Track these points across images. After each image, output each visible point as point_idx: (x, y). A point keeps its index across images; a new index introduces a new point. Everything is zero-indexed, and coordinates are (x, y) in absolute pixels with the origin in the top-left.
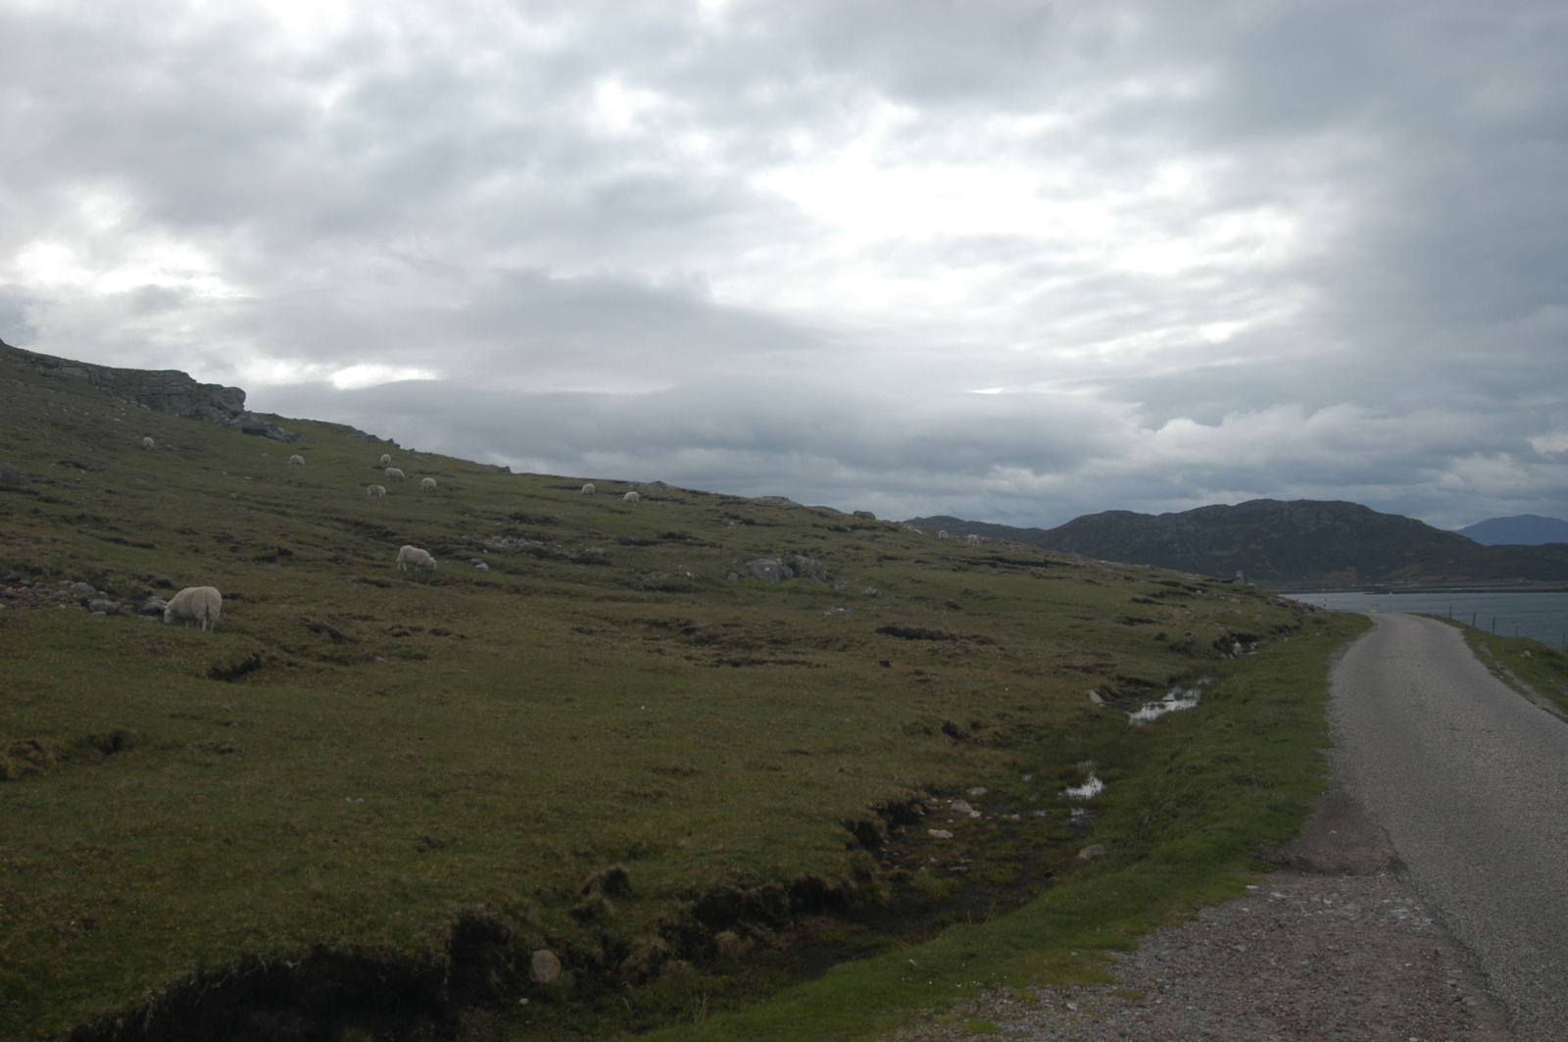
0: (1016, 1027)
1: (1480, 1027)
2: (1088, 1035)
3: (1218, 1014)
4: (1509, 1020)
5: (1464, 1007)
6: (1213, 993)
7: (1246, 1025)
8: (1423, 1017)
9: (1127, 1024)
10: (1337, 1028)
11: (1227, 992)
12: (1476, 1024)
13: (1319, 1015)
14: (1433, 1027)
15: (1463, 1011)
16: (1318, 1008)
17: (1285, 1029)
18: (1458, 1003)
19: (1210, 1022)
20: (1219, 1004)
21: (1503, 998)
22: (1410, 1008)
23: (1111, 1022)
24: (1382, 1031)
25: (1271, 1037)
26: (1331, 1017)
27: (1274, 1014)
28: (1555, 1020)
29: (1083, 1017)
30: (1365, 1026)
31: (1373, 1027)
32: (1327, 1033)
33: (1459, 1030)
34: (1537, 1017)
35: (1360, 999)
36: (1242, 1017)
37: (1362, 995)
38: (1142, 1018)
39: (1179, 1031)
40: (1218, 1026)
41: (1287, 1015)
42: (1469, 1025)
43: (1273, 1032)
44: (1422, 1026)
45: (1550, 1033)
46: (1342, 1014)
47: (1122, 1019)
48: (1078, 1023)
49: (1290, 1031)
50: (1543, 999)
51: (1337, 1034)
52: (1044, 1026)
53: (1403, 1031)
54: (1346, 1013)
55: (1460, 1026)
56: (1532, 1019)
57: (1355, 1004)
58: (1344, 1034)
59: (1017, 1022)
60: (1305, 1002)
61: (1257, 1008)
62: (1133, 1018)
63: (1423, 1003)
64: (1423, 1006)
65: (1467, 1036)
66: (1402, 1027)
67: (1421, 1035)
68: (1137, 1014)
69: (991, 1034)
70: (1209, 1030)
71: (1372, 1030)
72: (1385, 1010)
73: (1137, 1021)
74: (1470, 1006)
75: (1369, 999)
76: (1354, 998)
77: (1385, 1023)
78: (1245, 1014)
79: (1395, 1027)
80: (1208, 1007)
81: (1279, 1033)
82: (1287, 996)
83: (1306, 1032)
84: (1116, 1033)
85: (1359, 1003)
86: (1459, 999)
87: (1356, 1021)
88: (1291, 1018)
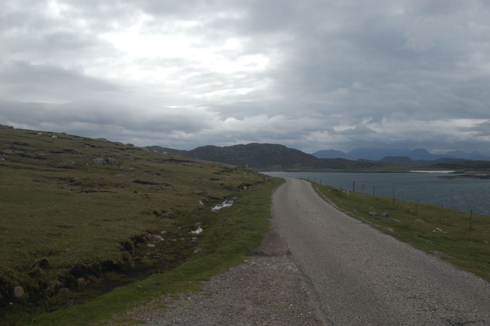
0: (171, 306)
1: (311, 300)
2: (194, 307)
3: (234, 299)
4: (319, 298)
6: (233, 293)
7: (242, 302)
8: (294, 298)
9: (206, 304)
10: (270, 302)
11: (237, 293)
12: (309, 300)
13: (264, 299)
14: (297, 301)
15: (306, 296)
16: (264, 297)
17: (254, 303)
18: (305, 294)
19: (231, 302)
20: (234, 296)
21: (318, 292)
22: (291, 296)
23: (201, 303)
24: (282, 303)
25: (250, 306)
26: (267, 299)
27: (251, 299)
28: (332, 297)
29: (192, 302)
30: (277, 301)
31: (280, 302)
32: (266, 304)
33: (305, 301)
34: (327, 297)
35: (276, 293)
36: (241, 300)
37: (277, 292)
38: (211, 301)
39: (222, 305)
40: (234, 303)
41: (255, 299)
42: (307, 300)
43: (250, 304)
44: (294, 301)
45: (330, 301)
46: (271, 298)
47: (205, 302)
48: (191, 304)
49: (255, 303)
50: (329, 292)
51: (269, 304)
52: (180, 305)
53: (288, 303)
54: (272, 298)
55: (305, 300)
56: (325, 297)
58: (271, 304)
59: (172, 304)
60: (260, 295)
61: (246, 297)
62: (208, 302)
63: (295, 294)
65: (307, 303)
66: (288, 301)
67: (294, 304)
68: (209, 300)
69: (164, 308)
70: (231, 305)
71: (279, 303)
72: (283, 296)
73: (209, 302)
74: (308, 294)
75: (279, 293)
76: (274, 293)
77: (283, 300)
79: (286, 301)
80: (231, 297)
81: (252, 305)
82: (255, 293)
83: (260, 304)
84: (202, 306)
85: (276, 295)
86: (305, 292)
87: (275, 300)
88: (255, 300)
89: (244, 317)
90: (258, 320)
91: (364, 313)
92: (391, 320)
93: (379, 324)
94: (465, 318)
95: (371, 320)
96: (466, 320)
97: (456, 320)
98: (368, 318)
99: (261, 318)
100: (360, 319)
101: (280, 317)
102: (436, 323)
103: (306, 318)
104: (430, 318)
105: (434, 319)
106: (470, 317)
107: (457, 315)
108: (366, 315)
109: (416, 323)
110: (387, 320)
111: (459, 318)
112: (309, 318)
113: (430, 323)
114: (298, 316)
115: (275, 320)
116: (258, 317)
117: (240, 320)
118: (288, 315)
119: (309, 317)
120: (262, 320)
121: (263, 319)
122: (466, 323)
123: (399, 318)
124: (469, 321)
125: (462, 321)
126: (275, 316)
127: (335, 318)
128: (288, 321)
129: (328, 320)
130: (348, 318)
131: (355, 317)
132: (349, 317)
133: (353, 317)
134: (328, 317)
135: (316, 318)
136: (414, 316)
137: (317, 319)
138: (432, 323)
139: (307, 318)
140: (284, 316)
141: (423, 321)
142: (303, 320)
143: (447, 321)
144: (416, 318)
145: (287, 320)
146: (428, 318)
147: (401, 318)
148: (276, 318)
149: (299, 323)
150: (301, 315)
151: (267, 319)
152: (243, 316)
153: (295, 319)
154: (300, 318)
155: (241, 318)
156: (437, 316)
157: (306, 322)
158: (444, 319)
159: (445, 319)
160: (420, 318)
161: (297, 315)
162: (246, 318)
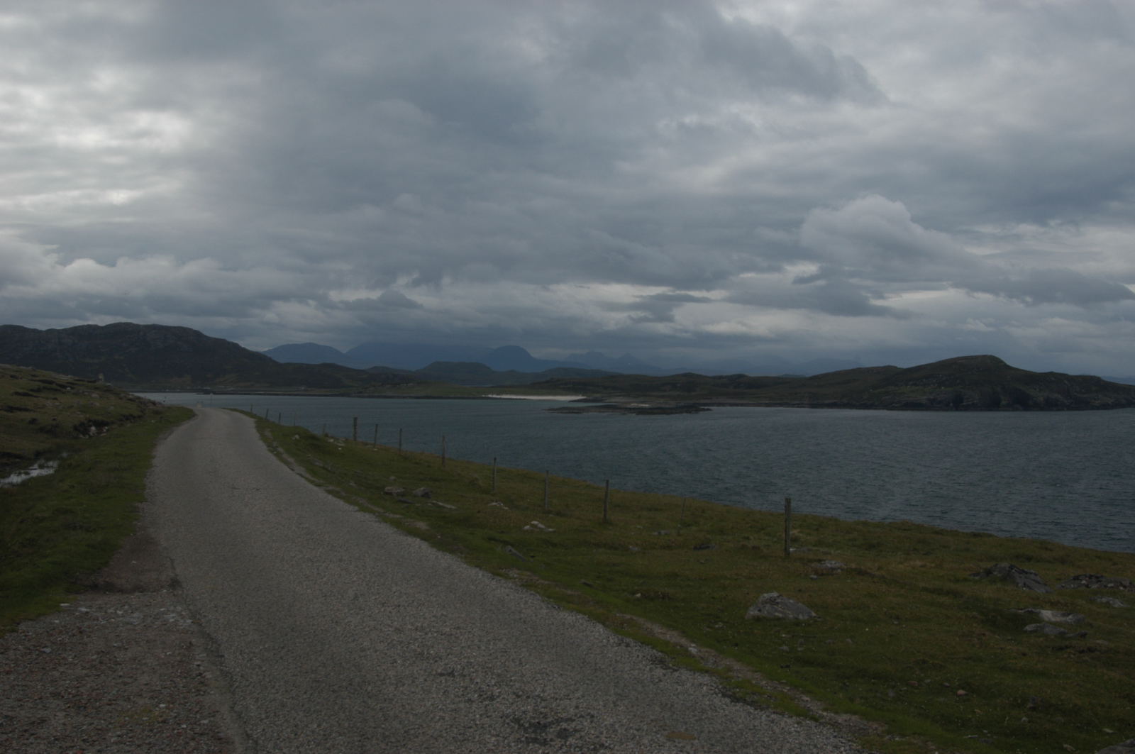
1: (212, 692)
3: (20, 700)
4: (231, 686)
5: (202, 680)
6: (18, 685)
7: (40, 706)
8: (172, 689)
10: (110, 703)
11: (30, 683)
12: (209, 691)
13: (97, 694)
14: (178, 695)
15: (202, 683)
16: (97, 689)
17: (69, 707)
18: (199, 677)
19: (12, 707)
20: (21, 693)
21: (231, 671)
22: (165, 683)
24: (141, 702)
25: (58, 714)
26: (106, 695)
27: (63, 697)
28: (262, 683)
30: (129, 699)
31: (135, 699)
32: (100, 707)
33: (196, 696)
34: (251, 682)
35: (129, 680)
36: (38, 701)
37: (132, 677)
40: (18, 709)
41: (74, 697)
42: (204, 692)
43: (61, 710)
44: (171, 695)
45: (258, 692)
46: (114, 692)
49: (73, 708)
50: (257, 670)
51: (108, 707)
53: (156, 700)
54: (117, 691)
55: (197, 693)
56: (247, 684)
57: (125, 684)
58: (113, 706)
60: (89, 686)
61: (51, 693)
63: (174, 679)
64: (174, 681)
65: (201, 699)
66: (156, 697)
67: (169, 702)
70: (10, 713)
71: (134, 702)
72: (147, 687)
74: (207, 679)
75: (136, 680)
76: (125, 680)
77: (144, 695)
78: (40, 699)
79: (152, 698)
80: (13, 696)
81: (65, 710)
82: (76, 683)
83: (85, 708)
85: (129, 683)
86: (200, 674)
87: (124, 696)
88: (75, 699)
89: (39, 741)
90: (75, 746)
91: (332, 715)
92: (392, 727)
93: (363, 737)
94: (553, 713)
95: (346, 731)
96: (556, 717)
97: (534, 718)
98: (340, 725)
99: (84, 740)
100: (322, 727)
101: (130, 735)
102: (490, 726)
103: (195, 734)
104: (477, 716)
105: (486, 719)
106: (563, 709)
107: (536, 708)
108: (337, 719)
109: (446, 729)
110: (383, 728)
111: (541, 713)
112: (202, 734)
113: (476, 729)
114: (176, 731)
115: (116, 743)
116: (76, 740)
117: (28, 749)
118: (151, 730)
119: (201, 732)
120: (84, 746)
121: (88, 744)
122: (554, 724)
123: (409, 721)
124: (562, 718)
125: (546, 718)
126: (119, 733)
127: (264, 730)
128: (150, 743)
129: (247, 735)
130: (294, 728)
131: (309, 725)
132: (296, 726)
133: (307, 726)
134: (247, 729)
135: (218, 732)
136: (444, 715)
137: (219, 734)
138: (482, 727)
140: (140, 734)
141: (463, 725)
142: (187, 740)
143: (512, 722)
144: (447, 719)
145: (147, 742)
146: (473, 718)
147: (414, 720)
148: (120, 739)
149: (176, 747)
150: (183, 728)
151: (97, 743)
152: (36, 739)
153: (168, 737)
154: (179, 735)
155: (32, 743)
156: (495, 712)
157: (192, 744)
158: (507, 717)
159: (511, 717)
160: (457, 719)
161: (174, 729)
162: (45, 744)
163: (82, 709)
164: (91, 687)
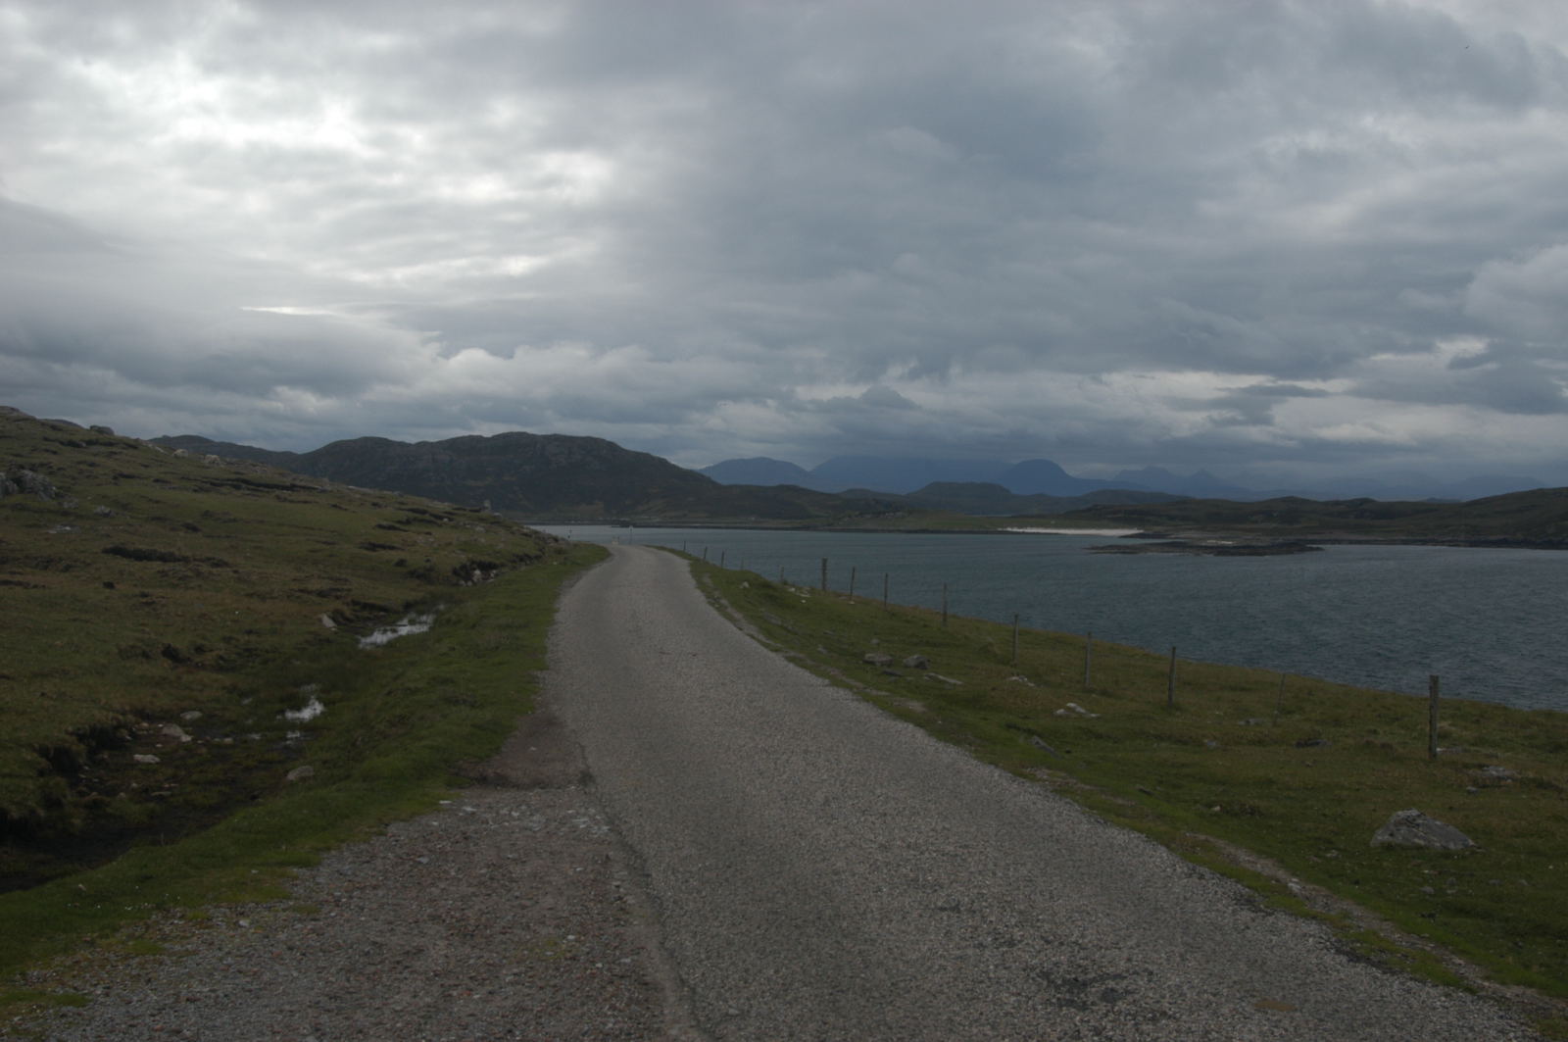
0: (182, 946)
1: (635, 923)
2: (255, 950)
3: (391, 923)
4: (661, 915)
5: (623, 906)
6: (388, 904)
7: (416, 932)
8: (584, 916)
9: (297, 938)
10: (503, 931)
11: (403, 902)
12: (631, 920)
13: (488, 920)
14: (592, 924)
15: (622, 909)
16: (488, 913)
17: (452, 934)
18: (618, 902)
19: (381, 931)
20: (392, 913)
21: (660, 895)
22: (574, 909)
23: (282, 936)
24: (544, 931)
25: (438, 942)
26: (498, 921)
27: (444, 921)
28: (701, 913)
29: (253, 933)
30: (529, 927)
31: (536, 927)
32: (491, 936)
33: (615, 926)
34: (687, 911)
35: (528, 903)
36: (413, 925)
38: (313, 931)
39: (349, 942)
40: (388, 934)
42: (625, 921)
43: (441, 938)
44: (582, 924)
45: (695, 924)
46: (509, 918)
47: (294, 933)
48: (248, 939)
49: (457, 935)
50: (695, 895)
51: (502, 936)
52: (212, 944)
53: (563, 930)
54: (514, 916)
55: (617, 922)
56: (682, 913)
57: (524, 907)
58: (508, 935)
59: (184, 942)
60: (477, 908)
61: (428, 916)
62: (305, 931)
63: (586, 904)
64: (586, 907)
65: (622, 931)
66: (563, 926)
67: (579, 933)
68: (309, 927)
69: (154, 955)
70: (378, 940)
71: (534, 931)
72: (550, 912)
73: (308, 934)
74: (630, 905)
75: (537, 903)
76: (523, 902)
77: (548, 923)
78: (416, 922)
79: (557, 926)
80: (382, 917)
81: (447, 938)
82: (460, 903)
83: (472, 936)
84: (285, 947)
85: (527, 907)
86: (620, 898)
87: (521, 923)
88: (458, 924)
89: (415, 976)
90: (459, 985)
91: (795, 959)
92: (874, 978)
93: (837, 989)
94: (1095, 967)
95: (812, 980)
96: (1099, 972)
97: (1069, 973)
98: (804, 971)
99: (471, 978)
101: (530, 974)
102: (1007, 982)
104: (991, 967)
105: (1004, 971)
106: (1110, 962)
107: (1073, 959)
108: (801, 964)
109: (948, 983)
110: (863, 978)
111: (1080, 966)
112: (622, 977)
113: (989, 984)
114: (589, 972)
115: (512, 983)
116: (461, 977)
117: (402, 986)
118: (557, 969)
119: (620, 974)
120: (472, 985)
121: (476, 983)
122: (1097, 981)
123: (898, 970)
124: (1108, 974)
125: (1086, 974)
126: (515, 971)
127: (703, 974)
128: (555, 986)
129: (682, 980)
130: (744, 974)
131: (764, 971)
132: (746, 971)
133: (760, 971)
134: (682, 973)
135: (643, 975)
136: (945, 964)
138: (997, 982)
139: (615, 978)
140: (543, 973)
141: (971, 979)
142: (603, 984)
143: (1039, 977)
144: (949, 969)
145: (552, 983)
146: (984, 970)
147: (904, 969)
148: (517, 978)
149: (588, 992)
150: (598, 968)
151: (488, 982)
152: (412, 972)
153: (578, 978)
154: (593, 976)
155: (406, 978)
156: (1015, 962)
157: (610, 989)
158: (1033, 969)
159: (1038, 971)
160: (963, 970)
161: (586, 969)
162: (422, 980)
163: (468, 937)
164: (480, 910)
